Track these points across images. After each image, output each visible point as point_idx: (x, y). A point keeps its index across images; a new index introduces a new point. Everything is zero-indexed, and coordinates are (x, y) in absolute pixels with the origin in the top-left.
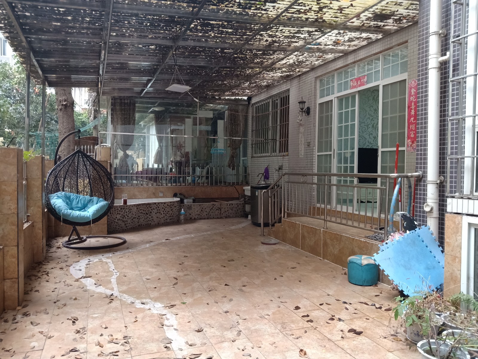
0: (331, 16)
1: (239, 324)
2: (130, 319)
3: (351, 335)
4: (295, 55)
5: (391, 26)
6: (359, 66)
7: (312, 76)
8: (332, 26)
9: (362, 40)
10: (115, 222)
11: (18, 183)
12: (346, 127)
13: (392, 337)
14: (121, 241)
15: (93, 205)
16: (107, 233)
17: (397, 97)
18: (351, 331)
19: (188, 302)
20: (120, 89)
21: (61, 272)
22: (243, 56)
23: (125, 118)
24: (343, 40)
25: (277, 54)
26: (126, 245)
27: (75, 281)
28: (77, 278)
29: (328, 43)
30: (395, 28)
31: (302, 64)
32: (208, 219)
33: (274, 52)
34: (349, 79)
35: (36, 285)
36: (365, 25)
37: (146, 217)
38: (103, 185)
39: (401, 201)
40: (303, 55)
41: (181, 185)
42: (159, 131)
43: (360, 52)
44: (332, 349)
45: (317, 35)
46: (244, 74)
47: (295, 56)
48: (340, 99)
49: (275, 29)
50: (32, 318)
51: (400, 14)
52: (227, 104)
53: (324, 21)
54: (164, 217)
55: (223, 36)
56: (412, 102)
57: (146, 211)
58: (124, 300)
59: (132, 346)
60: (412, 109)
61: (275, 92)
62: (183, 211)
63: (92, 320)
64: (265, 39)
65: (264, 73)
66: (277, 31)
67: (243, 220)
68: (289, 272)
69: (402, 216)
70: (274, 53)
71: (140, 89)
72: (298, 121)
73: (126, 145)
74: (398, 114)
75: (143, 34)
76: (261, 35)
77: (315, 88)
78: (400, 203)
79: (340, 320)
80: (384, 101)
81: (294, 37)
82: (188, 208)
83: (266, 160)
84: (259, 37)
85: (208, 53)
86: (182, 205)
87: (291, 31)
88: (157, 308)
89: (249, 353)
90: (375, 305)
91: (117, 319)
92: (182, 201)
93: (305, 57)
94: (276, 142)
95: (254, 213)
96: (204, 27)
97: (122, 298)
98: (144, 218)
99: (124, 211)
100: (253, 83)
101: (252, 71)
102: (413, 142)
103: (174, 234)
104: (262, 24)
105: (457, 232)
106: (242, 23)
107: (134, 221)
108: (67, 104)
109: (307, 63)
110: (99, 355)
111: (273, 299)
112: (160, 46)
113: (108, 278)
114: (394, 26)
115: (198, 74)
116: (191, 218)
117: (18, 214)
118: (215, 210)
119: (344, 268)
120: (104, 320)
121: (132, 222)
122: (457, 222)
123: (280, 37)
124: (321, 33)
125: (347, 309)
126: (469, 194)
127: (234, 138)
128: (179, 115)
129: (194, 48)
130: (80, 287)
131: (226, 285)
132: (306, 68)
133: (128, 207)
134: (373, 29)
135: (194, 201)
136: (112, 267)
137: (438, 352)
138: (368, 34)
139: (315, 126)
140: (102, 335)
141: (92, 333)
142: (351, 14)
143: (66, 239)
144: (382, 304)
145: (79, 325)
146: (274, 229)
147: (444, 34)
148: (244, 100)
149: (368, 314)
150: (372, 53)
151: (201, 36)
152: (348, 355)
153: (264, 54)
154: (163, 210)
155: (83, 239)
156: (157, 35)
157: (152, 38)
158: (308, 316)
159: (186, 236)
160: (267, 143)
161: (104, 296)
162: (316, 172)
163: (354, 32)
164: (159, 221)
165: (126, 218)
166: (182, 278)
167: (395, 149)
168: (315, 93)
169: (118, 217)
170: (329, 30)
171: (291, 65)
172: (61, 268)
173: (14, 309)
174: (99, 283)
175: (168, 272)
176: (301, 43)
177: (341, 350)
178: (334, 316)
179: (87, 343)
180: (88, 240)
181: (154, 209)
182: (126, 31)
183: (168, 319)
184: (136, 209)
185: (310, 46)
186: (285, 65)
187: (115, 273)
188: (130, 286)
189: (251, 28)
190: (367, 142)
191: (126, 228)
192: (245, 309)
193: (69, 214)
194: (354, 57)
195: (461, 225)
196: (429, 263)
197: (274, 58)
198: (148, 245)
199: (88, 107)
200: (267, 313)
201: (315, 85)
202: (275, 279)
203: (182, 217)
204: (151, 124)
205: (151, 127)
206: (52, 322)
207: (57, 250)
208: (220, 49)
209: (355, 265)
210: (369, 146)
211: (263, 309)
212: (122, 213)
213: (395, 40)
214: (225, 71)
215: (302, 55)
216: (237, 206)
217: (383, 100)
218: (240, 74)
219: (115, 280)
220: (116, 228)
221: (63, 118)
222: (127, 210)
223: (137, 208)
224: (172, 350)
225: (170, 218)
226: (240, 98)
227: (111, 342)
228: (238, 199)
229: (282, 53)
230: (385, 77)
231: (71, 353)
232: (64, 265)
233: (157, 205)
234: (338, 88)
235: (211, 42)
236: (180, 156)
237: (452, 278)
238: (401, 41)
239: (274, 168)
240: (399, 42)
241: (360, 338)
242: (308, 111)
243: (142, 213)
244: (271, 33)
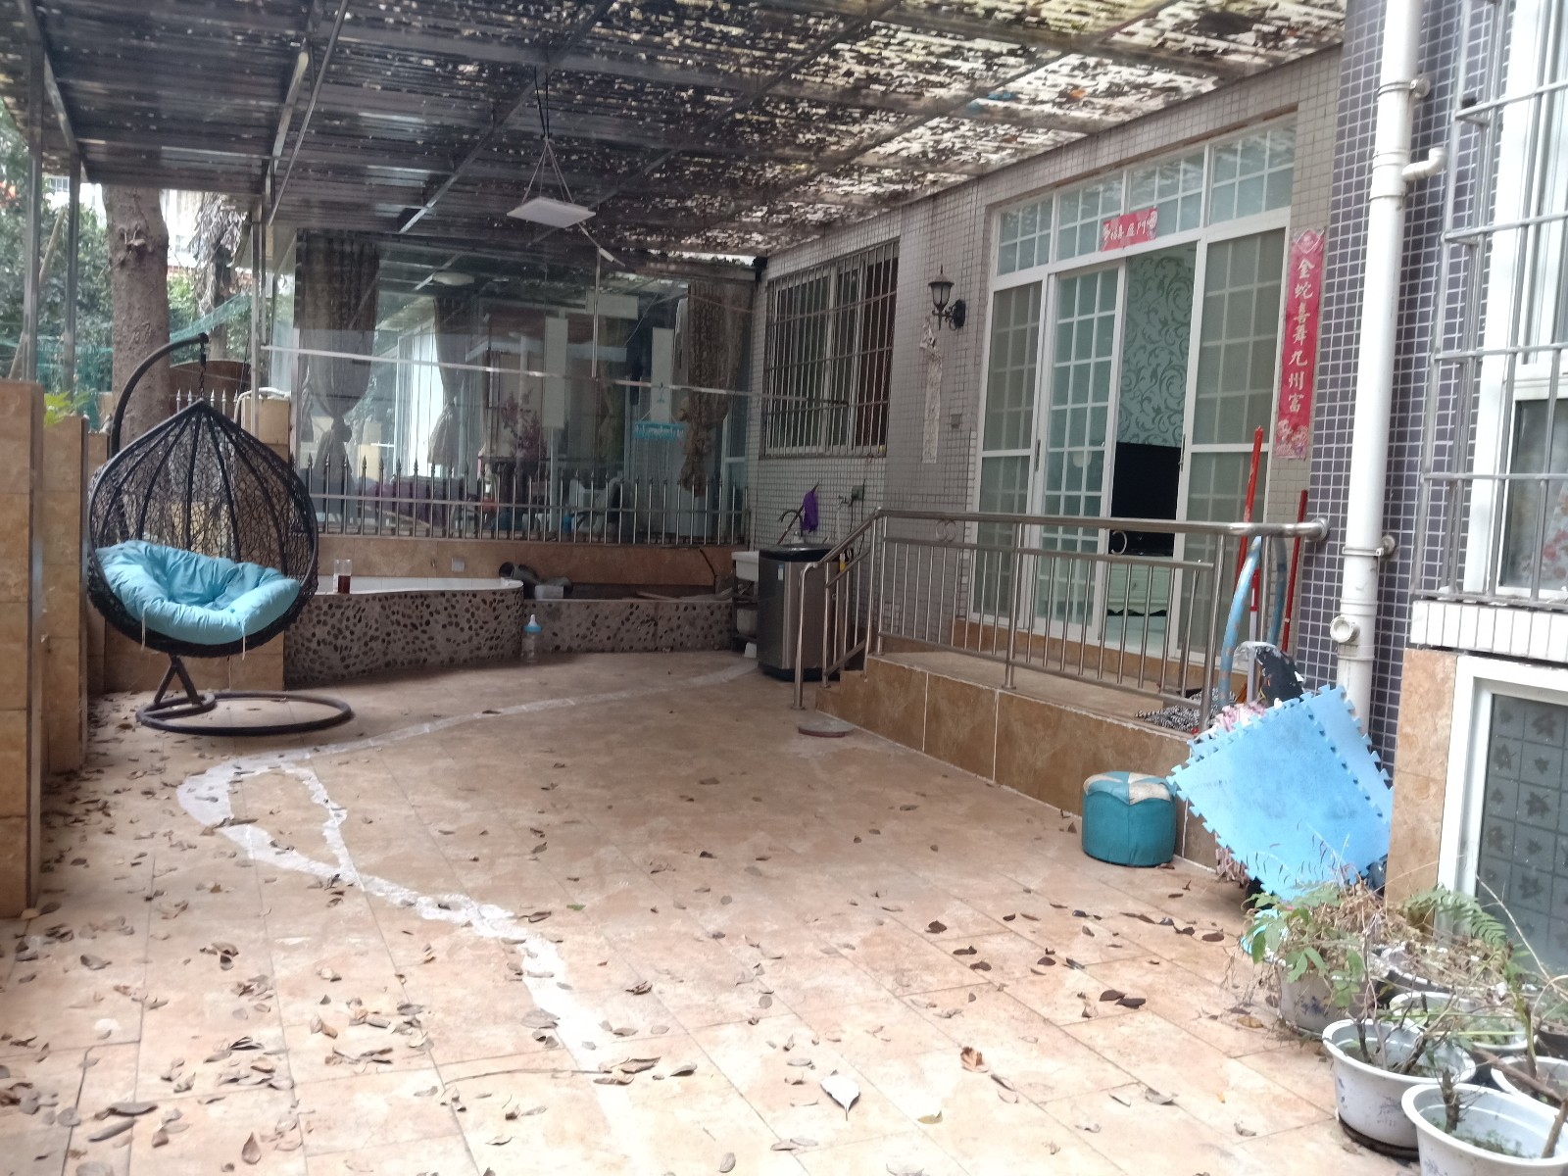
0: (1067, 7)
1: (762, 973)
2: (407, 954)
3: (1110, 1007)
4: (932, 129)
5: (1246, 53)
6: (1132, 177)
7: (975, 201)
8: (1066, 43)
9: (1149, 92)
10: (308, 649)
11: (31, 498)
12: (1082, 371)
13: (1235, 1016)
14: (333, 712)
15: (242, 590)
16: (281, 683)
17: (1252, 282)
18: (1108, 996)
19: (588, 905)
20: (330, 207)
21: (149, 804)
22: (762, 119)
23: (342, 305)
24: (1090, 90)
25: (875, 121)
26: (351, 723)
27: (204, 834)
28: (208, 823)
29: (1043, 96)
30: (1258, 61)
31: (948, 158)
32: (613, 651)
33: (868, 110)
34: (1099, 217)
35: (70, 840)
36: (1169, 44)
37: (410, 639)
38: (277, 525)
39: (1256, 608)
40: (956, 128)
41: (524, 538)
42: (446, 354)
43: (1139, 131)
44: (1058, 1050)
45: (1013, 67)
46: (758, 181)
47: (929, 132)
48: (1066, 280)
49: (885, 35)
50: (83, 944)
51: (1281, 19)
52: (683, 276)
53: (1042, 22)
54: (470, 639)
55: (709, 46)
56: (1299, 301)
57: (410, 617)
58: (379, 894)
59: (431, 1035)
60: (1296, 323)
61: (849, 244)
62: (532, 623)
63: (283, 955)
64: (845, 68)
65: (821, 181)
66: (887, 45)
67: (728, 657)
68: (897, 818)
69: (1259, 656)
70: (864, 117)
71: (400, 207)
72: (925, 345)
73: (343, 397)
74: (1251, 339)
75: (443, 23)
76: (835, 54)
77: (986, 239)
78: (1253, 615)
79: (1071, 963)
80: (1209, 294)
81: (937, 68)
82: (549, 614)
83: (808, 469)
84: (825, 59)
85: (650, 102)
86: (526, 601)
87: (933, 48)
88: (493, 921)
89: (808, 1057)
90: (1171, 923)
91: (367, 952)
92: (528, 591)
93: (963, 136)
94: (846, 410)
95: (766, 635)
96: (653, 12)
97: (372, 889)
98: (403, 642)
99: (338, 613)
100: (779, 212)
101: (783, 170)
102: (1295, 428)
103: (510, 696)
104: (843, 18)
105: (1439, 706)
106: (779, 9)
107: (372, 649)
108: (144, 246)
109: (966, 156)
110: (328, 1061)
111: (856, 899)
112: (494, 66)
113: (311, 826)
114: (1256, 54)
115: (606, 171)
116: (557, 648)
117: (30, 602)
118: (638, 622)
119: (1066, 813)
120: (324, 956)
121: (365, 653)
122: (1440, 676)
123: (892, 66)
124: (1027, 63)
125: (1088, 932)
126: (1480, 590)
127: (703, 390)
128: (518, 304)
129: (607, 81)
130: (223, 854)
131: (704, 854)
132: (961, 173)
133: (352, 603)
134: (1190, 59)
135: (568, 592)
136: (320, 793)
137: (1382, 1053)
138: (1171, 76)
139: (978, 365)
140: (325, 1001)
141: (292, 993)
142: (1131, 7)
143: (147, 699)
144: (1192, 919)
145: (245, 968)
146: (835, 687)
147: (1421, 92)
148: (743, 267)
149: (1154, 949)
150: (1181, 136)
151: (636, 43)
152: (1110, 1067)
153: (832, 117)
154: (469, 615)
155: (205, 702)
156: (491, 30)
157: (472, 38)
158: (972, 951)
159: (550, 702)
160: (817, 412)
161: (313, 882)
162: (976, 509)
163: (1130, 65)
164: (456, 652)
165: (345, 638)
166: (558, 832)
167: (1249, 447)
168: (985, 256)
169: (321, 632)
170: (1052, 53)
171: (912, 161)
172: (149, 793)
173: (16, 916)
174: (285, 841)
175: (510, 812)
176: (958, 88)
177: (1085, 1051)
178: (1053, 953)
179: (281, 1025)
180: (222, 705)
181: (438, 612)
182: (390, 9)
183: (531, 955)
184: (378, 608)
185: (981, 101)
186: (892, 159)
187: (332, 813)
188: (391, 854)
189: (806, 29)
190: (1133, 424)
191: (345, 672)
192: (776, 927)
193: (169, 614)
194: (1118, 147)
195: (1451, 683)
196: (1339, 798)
197: (861, 132)
198: (427, 728)
199: (193, 264)
200: (845, 938)
201: (987, 232)
202: (857, 840)
203: (530, 644)
204: (418, 329)
205: (418, 338)
206: (151, 958)
207: (121, 735)
208: (690, 92)
209: (1109, 800)
210: (1137, 436)
211: (831, 929)
212: (334, 621)
213: (1256, 101)
214: (697, 164)
215: (952, 130)
216: (708, 613)
217: (1206, 290)
218: (743, 178)
219: (337, 834)
220: (312, 670)
221: (130, 292)
222: (350, 613)
223: (383, 608)
224: (560, 1045)
225: (489, 643)
226: (730, 258)
227: (360, 1020)
228: (710, 590)
229: (892, 119)
230: (1218, 215)
231: (236, 1053)
232: (155, 781)
233: (448, 601)
234: (1061, 242)
235: (667, 66)
236: (512, 443)
237: (1414, 844)
238: (1276, 105)
239: (836, 495)
240: (1268, 108)
241: (1139, 1016)
242: (958, 316)
243: (398, 623)
244: (865, 50)
